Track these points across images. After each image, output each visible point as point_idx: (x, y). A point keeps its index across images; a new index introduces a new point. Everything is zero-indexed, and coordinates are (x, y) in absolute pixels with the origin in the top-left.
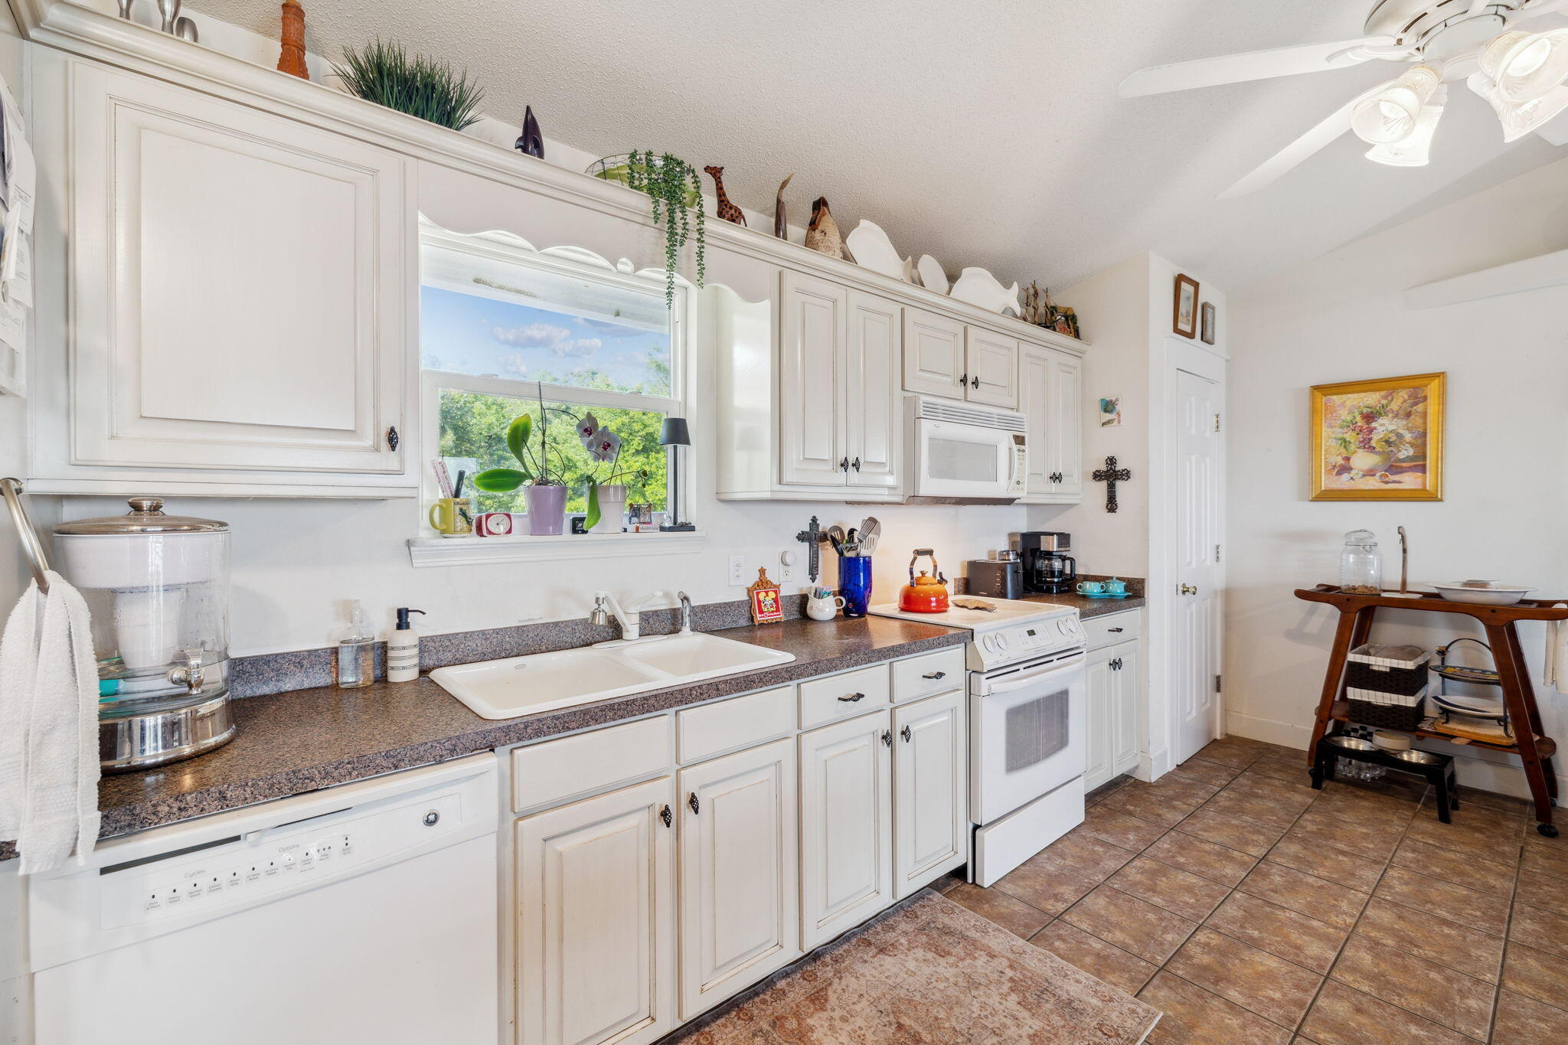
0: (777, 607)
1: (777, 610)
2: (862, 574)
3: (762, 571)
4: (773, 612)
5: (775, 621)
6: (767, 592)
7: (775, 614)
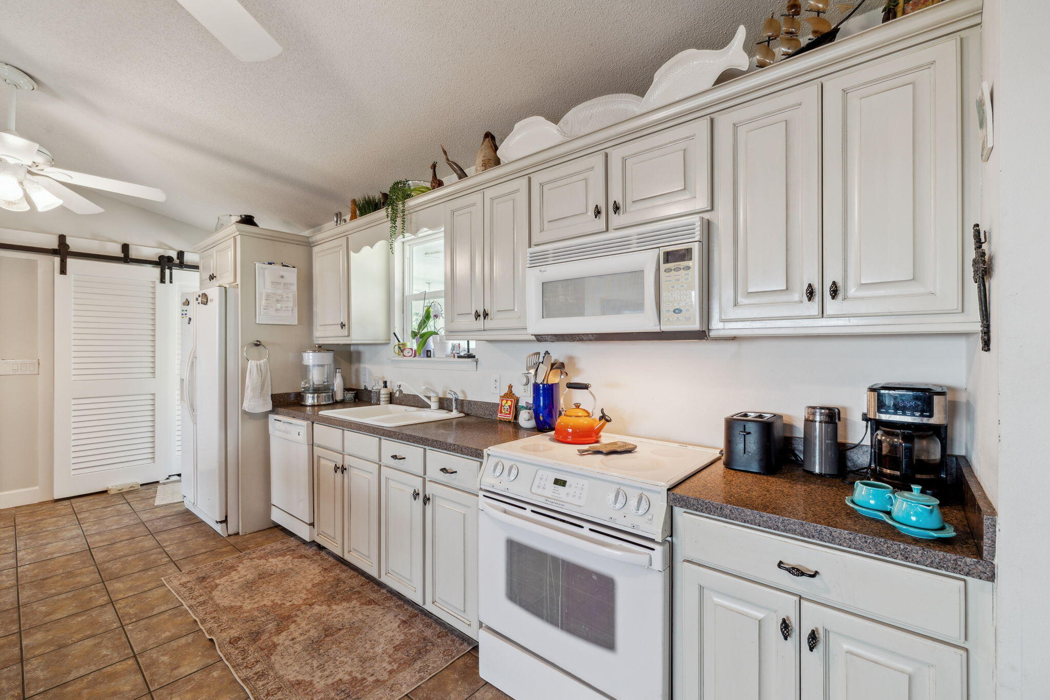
0: (510, 412)
1: (509, 414)
2: (542, 398)
3: (510, 387)
4: (507, 414)
5: (508, 420)
6: (507, 401)
7: (508, 415)
